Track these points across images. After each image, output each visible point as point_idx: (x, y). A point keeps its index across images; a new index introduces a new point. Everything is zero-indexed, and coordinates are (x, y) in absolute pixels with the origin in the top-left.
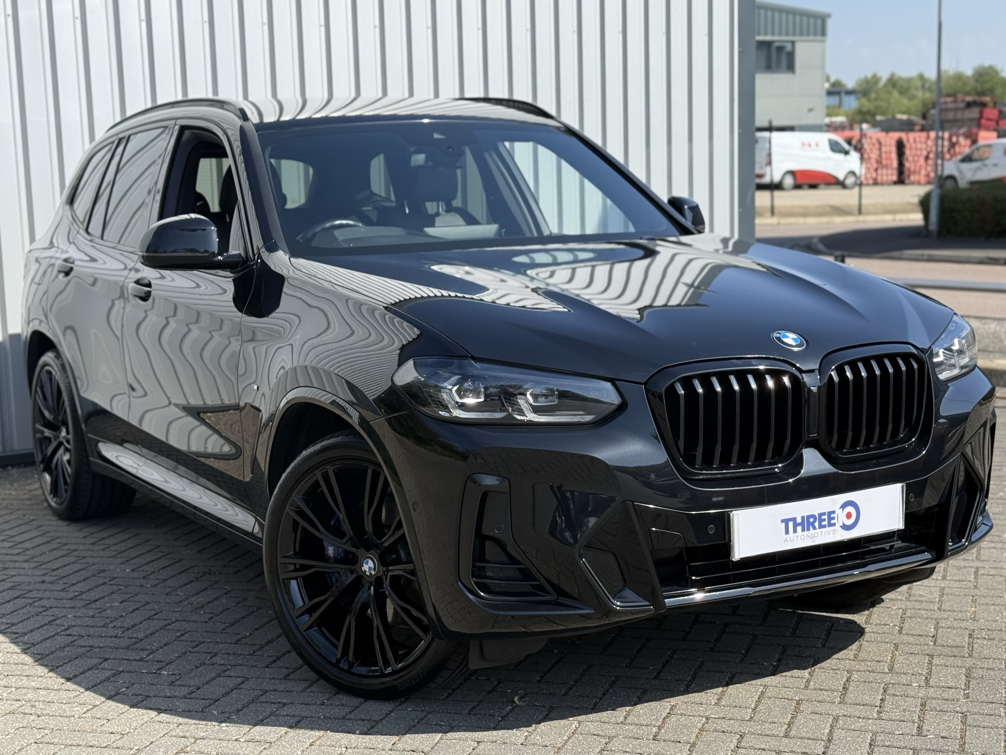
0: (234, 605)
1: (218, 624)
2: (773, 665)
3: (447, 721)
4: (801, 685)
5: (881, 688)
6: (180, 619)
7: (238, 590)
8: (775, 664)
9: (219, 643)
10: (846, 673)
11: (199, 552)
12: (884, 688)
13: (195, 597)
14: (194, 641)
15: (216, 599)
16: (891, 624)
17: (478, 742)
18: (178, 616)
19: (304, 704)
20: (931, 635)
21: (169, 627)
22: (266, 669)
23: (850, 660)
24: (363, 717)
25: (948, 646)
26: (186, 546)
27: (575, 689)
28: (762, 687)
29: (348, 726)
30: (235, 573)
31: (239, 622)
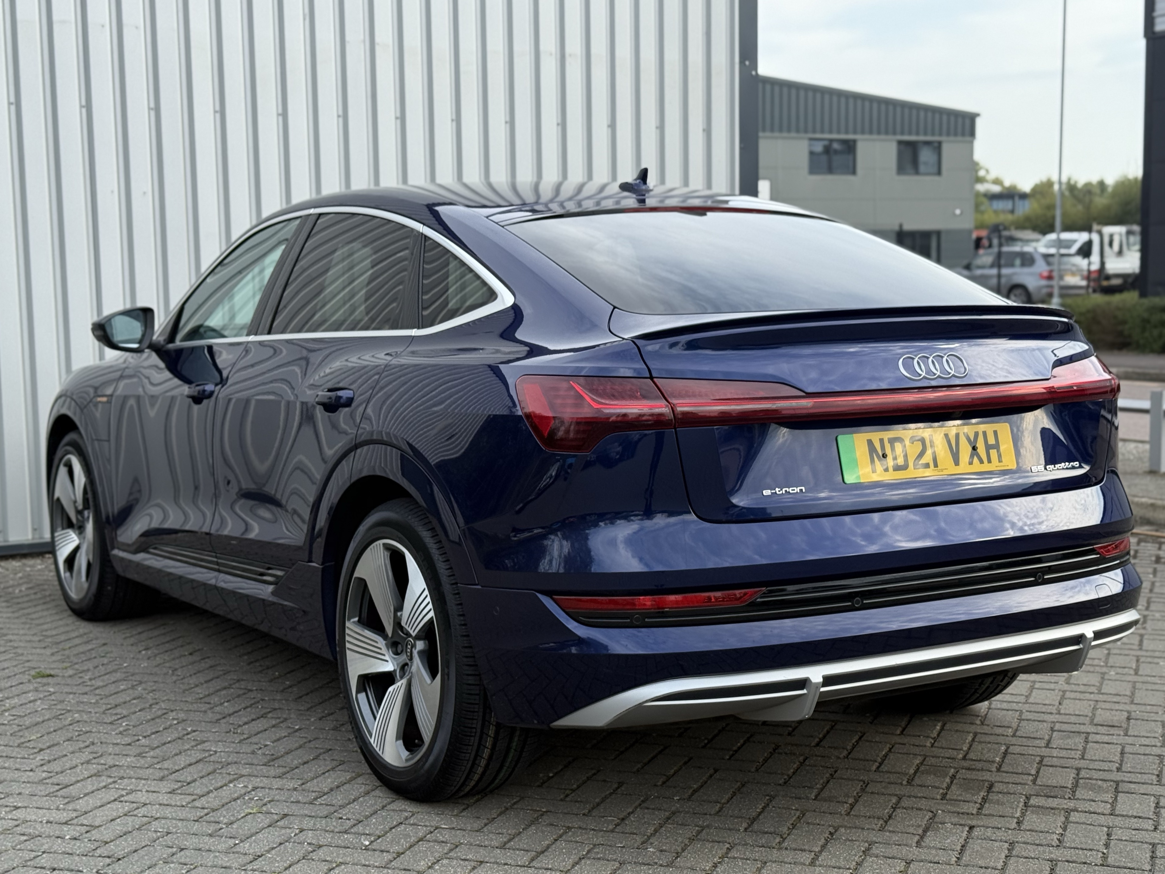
0: (46, 707)
1: (14, 726)
3: (168, 828)
7: (62, 693)
8: (551, 775)
11: (53, 654)
15: (30, 702)
17: (182, 850)
19: (37, 808)
20: (735, 748)
22: (28, 773)
24: (85, 822)
26: (45, 648)
27: (325, 797)
29: (63, 830)
30: (70, 676)
31: (36, 725)
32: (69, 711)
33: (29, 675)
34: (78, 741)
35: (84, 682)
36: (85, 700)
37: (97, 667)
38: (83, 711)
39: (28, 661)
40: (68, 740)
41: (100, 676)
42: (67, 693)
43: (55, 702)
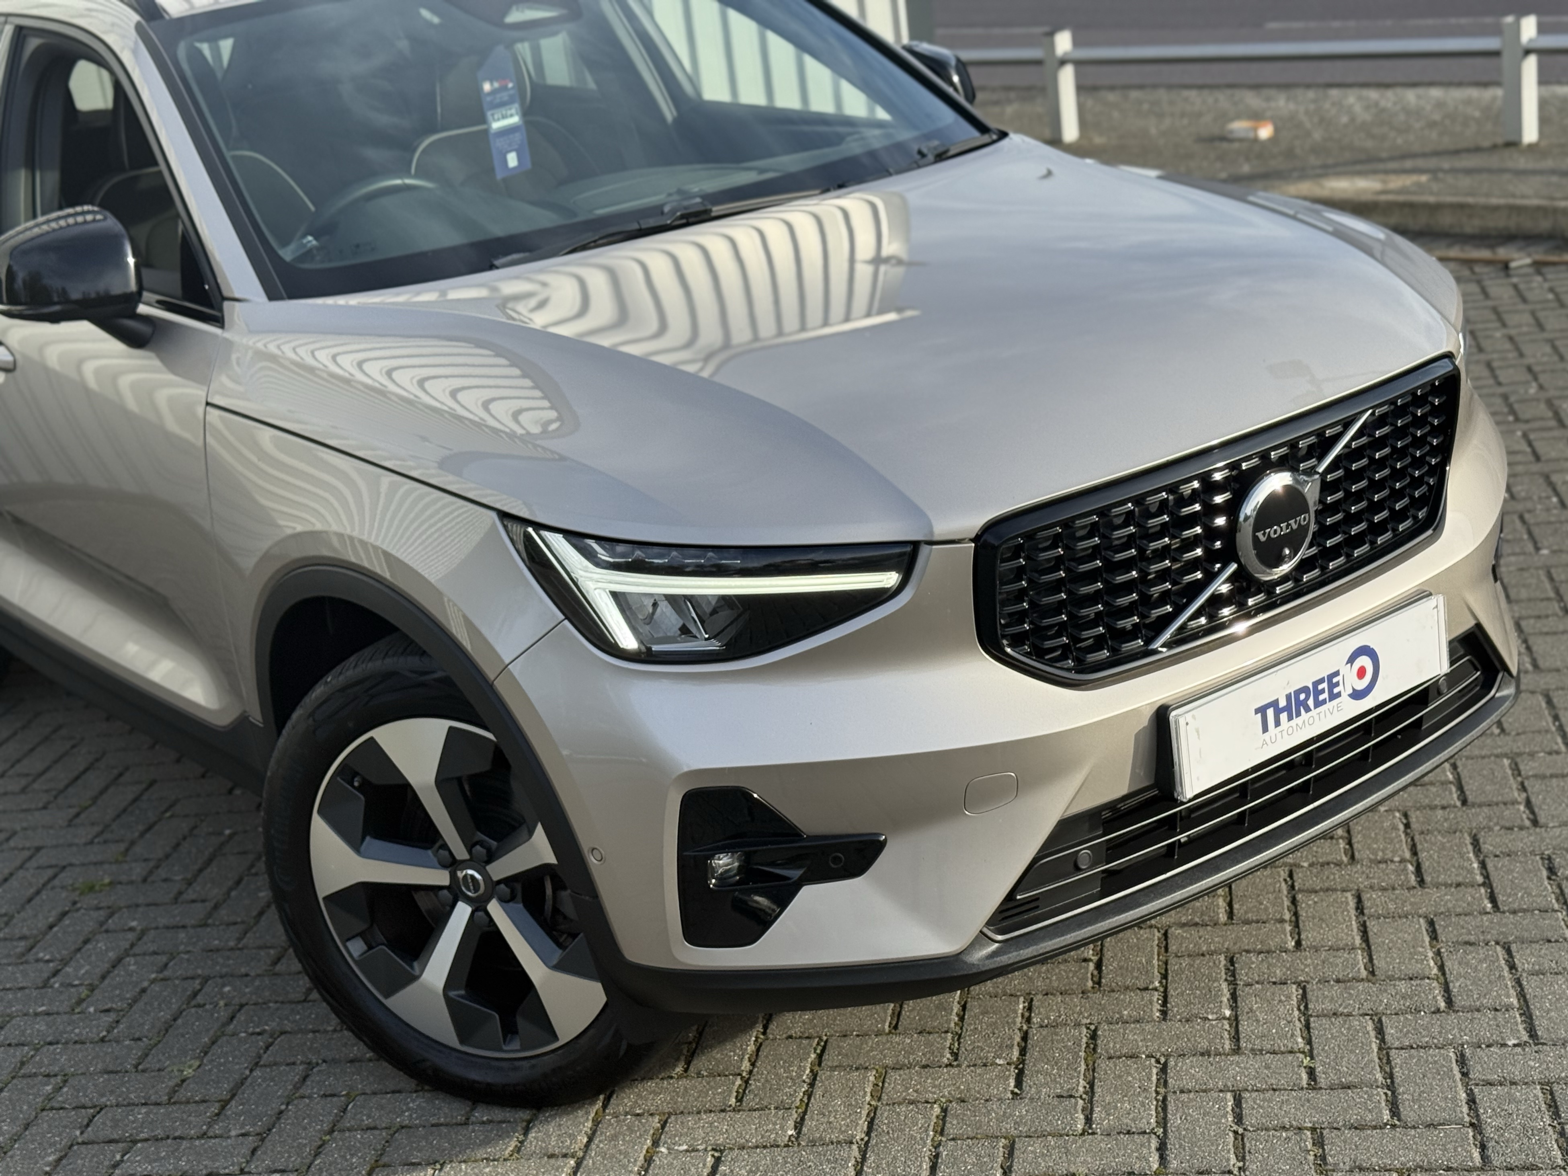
0: (153, 976)
1: (127, 1043)
2: (1224, 1018)
4: (1301, 1079)
5: (1454, 1061)
6: (49, 1039)
7: (157, 928)
9: (133, 1104)
10: (1370, 1023)
11: (71, 821)
12: (1457, 1061)
13: (73, 963)
14: (84, 1107)
15: (114, 967)
16: (1397, 859)
18: (43, 1028)
20: (1480, 879)
21: (29, 1069)
23: (1363, 980)
25: (1524, 911)
26: (45, 808)
28: (1229, 1096)
30: (145, 880)
31: (167, 1031)
32: (206, 980)
33: (63, 887)
34: (275, 1064)
35: (180, 893)
36: (216, 942)
37: (178, 845)
38: (232, 976)
39: (38, 849)
40: (257, 1064)
41: (201, 871)
42: (167, 928)
43: (164, 959)
